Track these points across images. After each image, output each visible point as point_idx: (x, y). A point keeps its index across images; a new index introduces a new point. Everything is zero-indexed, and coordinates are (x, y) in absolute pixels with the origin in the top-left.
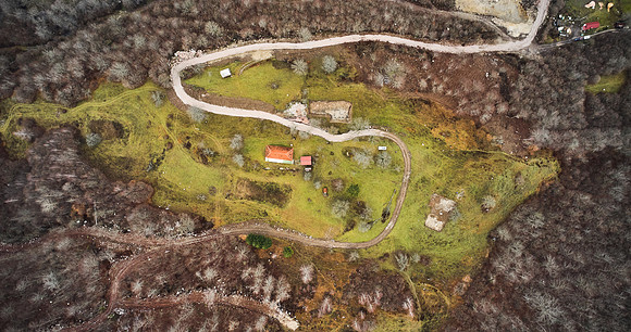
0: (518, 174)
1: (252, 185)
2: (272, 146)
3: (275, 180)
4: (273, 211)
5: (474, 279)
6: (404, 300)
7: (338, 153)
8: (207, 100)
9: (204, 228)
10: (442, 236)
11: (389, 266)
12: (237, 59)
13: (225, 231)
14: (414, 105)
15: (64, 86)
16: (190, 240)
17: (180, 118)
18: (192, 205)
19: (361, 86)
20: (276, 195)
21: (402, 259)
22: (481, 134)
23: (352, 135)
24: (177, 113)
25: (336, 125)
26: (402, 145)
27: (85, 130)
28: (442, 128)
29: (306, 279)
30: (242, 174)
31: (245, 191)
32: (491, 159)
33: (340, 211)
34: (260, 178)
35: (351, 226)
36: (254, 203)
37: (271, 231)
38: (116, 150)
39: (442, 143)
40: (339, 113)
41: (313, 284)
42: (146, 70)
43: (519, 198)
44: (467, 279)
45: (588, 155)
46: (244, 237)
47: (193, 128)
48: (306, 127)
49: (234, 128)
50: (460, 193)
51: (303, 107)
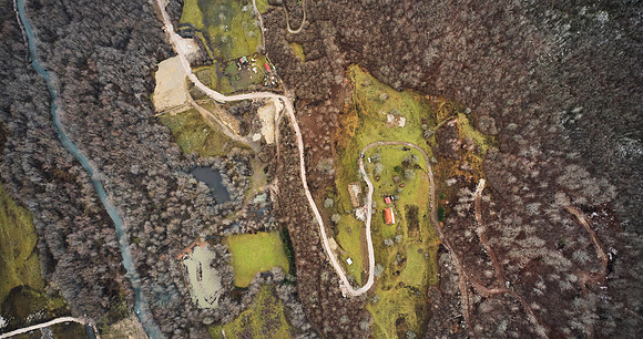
0: (363, 85)
1: (410, 228)
2: (385, 221)
3: (404, 216)
4: (422, 212)
5: (426, 93)
6: (449, 126)
7: (379, 184)
8: (368, 270)
9: (444, 249)
10: (407, 116)
11: (433, 140)
12: (339, 258)
13: (442, 236)
14: (340, 150)
16: (453, 255)
17: (383, 282)
18: (432, 260)
19: (337, 182)
20: (412, 213)
21: (427, 133)
22: (346, 110)
23: (366, 179)
24: (380, 285)
25: (363, 189)
28: (348, 131)
29: (454, 181)
30: (406, 235)
31: (415, 232)
32: (358, 101)
33: (411, 173)
34: (405, 224)
35: (417, 166)
36: (420, 225)
37: (433, 210)
39: (357, 129)
41: (456, 177)
43: (375, 81)
44: (427, 97)
45: (342, 52)
46: (442, 224)
47: (387, 272)
48: (369, 205)
49: (380, 248)
50: (382, 113)
51: (358, 211)
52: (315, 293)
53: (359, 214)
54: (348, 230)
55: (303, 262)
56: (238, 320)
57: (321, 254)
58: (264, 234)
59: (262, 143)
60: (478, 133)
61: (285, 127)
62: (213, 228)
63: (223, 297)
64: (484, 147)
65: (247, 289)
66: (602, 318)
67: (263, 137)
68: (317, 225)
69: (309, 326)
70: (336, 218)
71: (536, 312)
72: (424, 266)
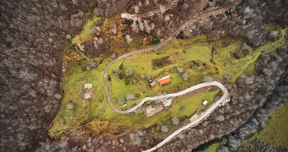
0: (64, 123)
1: (170, 63)
2: (170, 83)
3: (162, 70)
4: (155, 57)
5: (61, 72)
6: (85, 49)
7: (142, 94)
9: (180, 35)
10: (83, 83)
11: (98, 59)
12: (204, 111)
13: (170, 38)
14: (121, 130)
15: (269, 62)
17: (214, 74)
18: (190, 42)
19: (147, 126)
20: (158, 64)
21: (94, 65)
22: (88, 132)
23: (140, 105)
24: (216, 76)
25: (149, 105)
26: (117, 111)
27: (250, 49)
28: (105, 127)
29: (128, 37)
31: (171, 59)
32: (78, 124)
33: (128, 71)
34: (168, 67)
35: (121, 67)
36: (165, 56)
37: (152, 48)
38: (233, 47)
39: (101, 120)
40: (150, 111)
41: (124, 36)
42: (238, 86)
43: (59, 114)
44: (64, 70)
45: (40, 146)
46: (162, 40)
47: (206, 73)
48: (160, 98)
53: (168, 103)
54: (182, 109)
57: (203, 125)
60: (85, 27)
64: (96, 19)
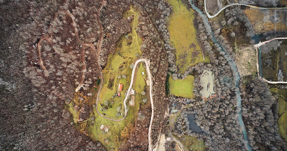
0: (114, 149)
1: (113, 80)
2: (123, 86)
3: (115, 86)
4: (106, 85)
5: (87, 137)
6: (82, 119)
7: (121, 103)
8: (136, 68)
9: (102, 67)
10: (99, 129)
11: (91, 115)
12: (147, 76)
13: (101, 73)
14: (133, 123)
15: (141, 30)
16: (99, 63)
18: (109, 64)
19: (139, 109)
20: (111, 86)
21: (93, 118)
22: (125, 140)
23: (126, 106)
24: (133, 60)
25: (128, 102)
26: (122, 119)
27: (129, 35)
28: (127, 130)
29: (88, 94)
30: (116, 78)
31: (112, 78)
32: (118, 142)
33: (106, 103)
34: (115, 82)
35: (102, 105)
36: (109, 80)
37: (101, 85)
38: (124, 43)
39: (123, 130)
41: (87, 96)
42: (146, 53)
43: (108, 149)
44: (87, 135)
46: (100, 78)
47: (129, 65)
48: (128, 95)
49: (128, 76)
50: (110, 134)
51: (133, 94)
52: (161, 64)
53: (133, 92)
54: (140, 86)
55: (163, 79)
56: (197, 62)
57: (154, 80)
58: (176, 95)
59: (167, 136)
60: (71, 113)
61: (155, 140)
62: (198, 104)
63: (201, 74)
64: (71, 105)
65: (190, 74)
66: (49, 22)
67: (166, 138)
68: (153, 93)
69: (167, 52)
70: (143, 93)
71: (74, 32)
72: (113, 63)
